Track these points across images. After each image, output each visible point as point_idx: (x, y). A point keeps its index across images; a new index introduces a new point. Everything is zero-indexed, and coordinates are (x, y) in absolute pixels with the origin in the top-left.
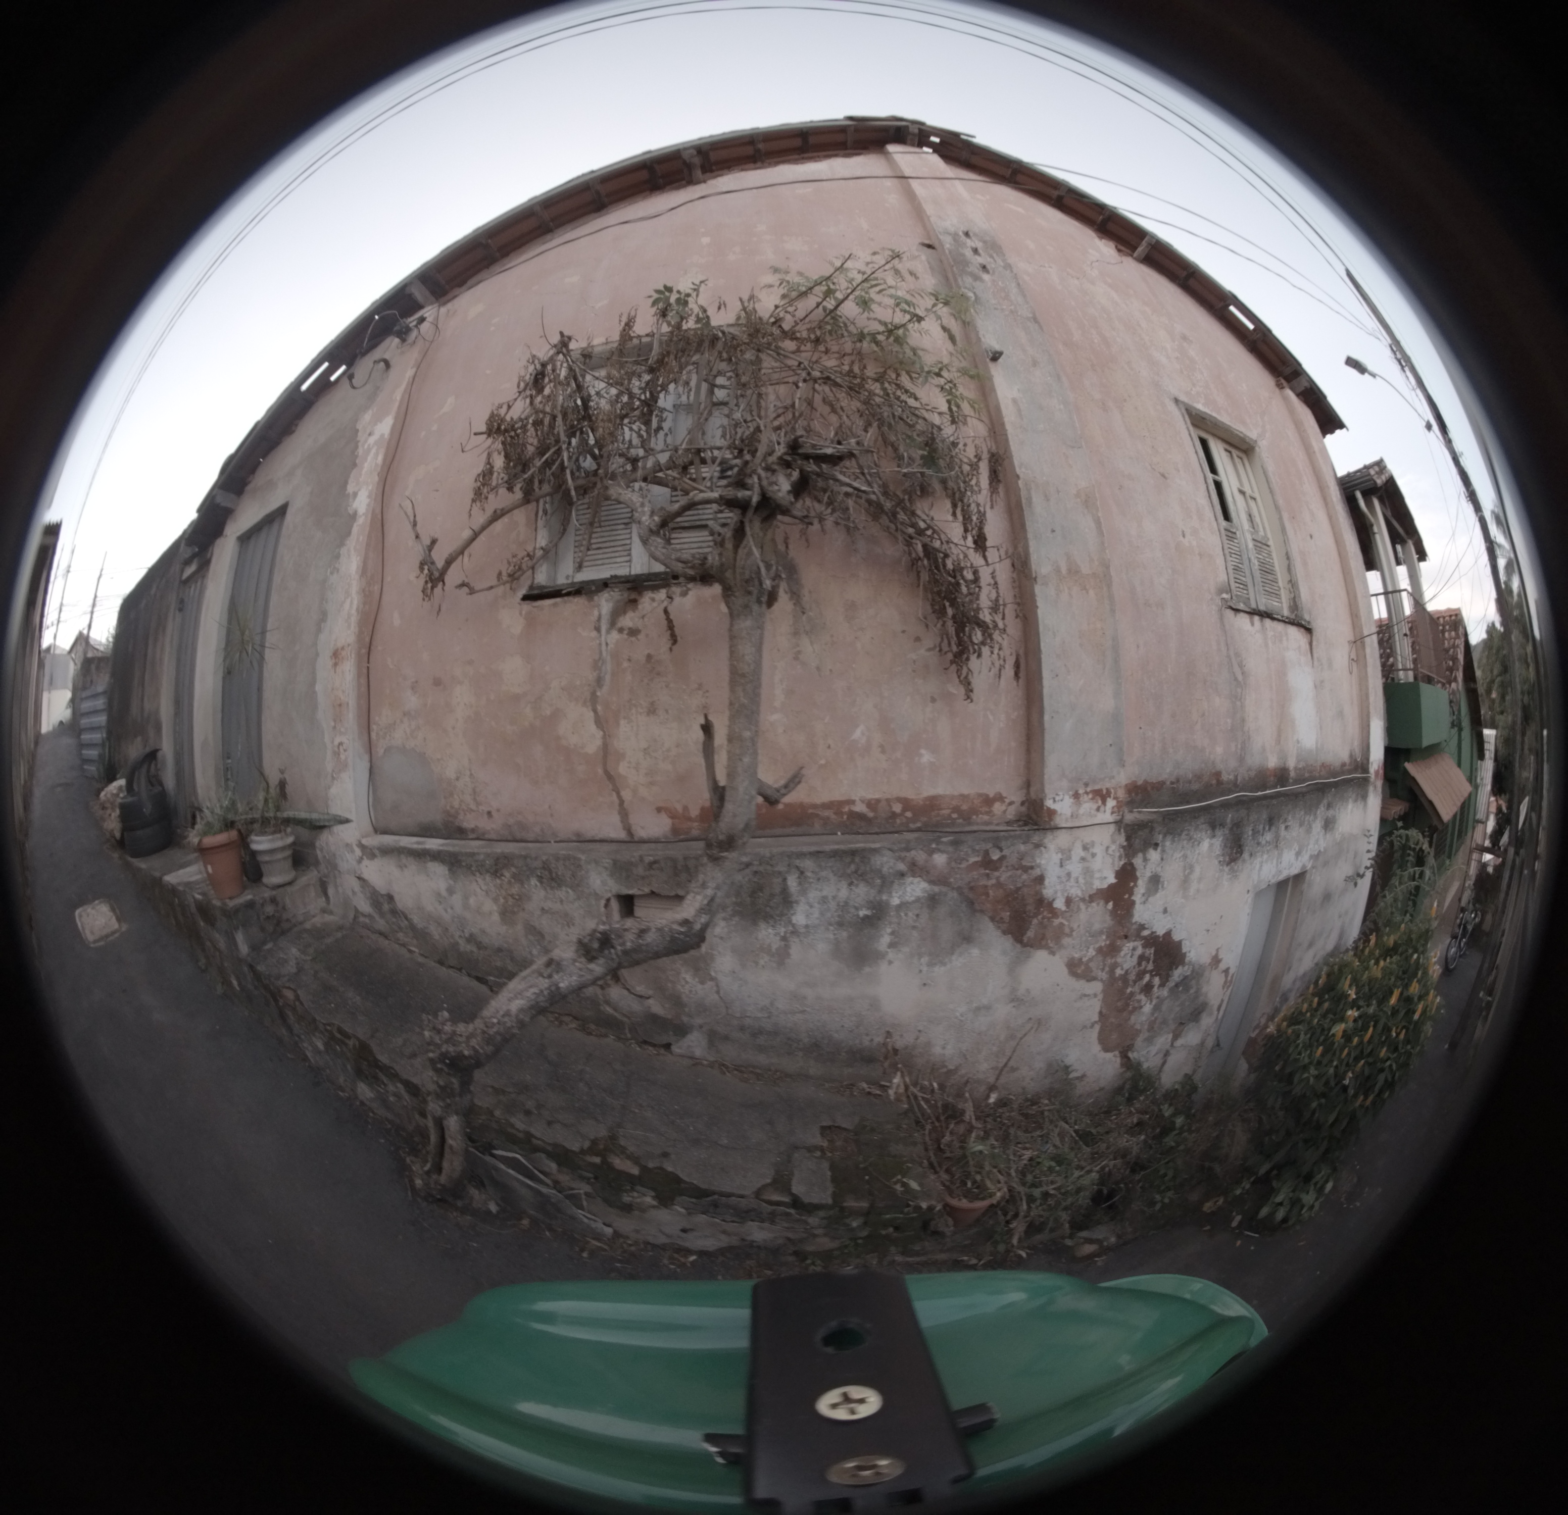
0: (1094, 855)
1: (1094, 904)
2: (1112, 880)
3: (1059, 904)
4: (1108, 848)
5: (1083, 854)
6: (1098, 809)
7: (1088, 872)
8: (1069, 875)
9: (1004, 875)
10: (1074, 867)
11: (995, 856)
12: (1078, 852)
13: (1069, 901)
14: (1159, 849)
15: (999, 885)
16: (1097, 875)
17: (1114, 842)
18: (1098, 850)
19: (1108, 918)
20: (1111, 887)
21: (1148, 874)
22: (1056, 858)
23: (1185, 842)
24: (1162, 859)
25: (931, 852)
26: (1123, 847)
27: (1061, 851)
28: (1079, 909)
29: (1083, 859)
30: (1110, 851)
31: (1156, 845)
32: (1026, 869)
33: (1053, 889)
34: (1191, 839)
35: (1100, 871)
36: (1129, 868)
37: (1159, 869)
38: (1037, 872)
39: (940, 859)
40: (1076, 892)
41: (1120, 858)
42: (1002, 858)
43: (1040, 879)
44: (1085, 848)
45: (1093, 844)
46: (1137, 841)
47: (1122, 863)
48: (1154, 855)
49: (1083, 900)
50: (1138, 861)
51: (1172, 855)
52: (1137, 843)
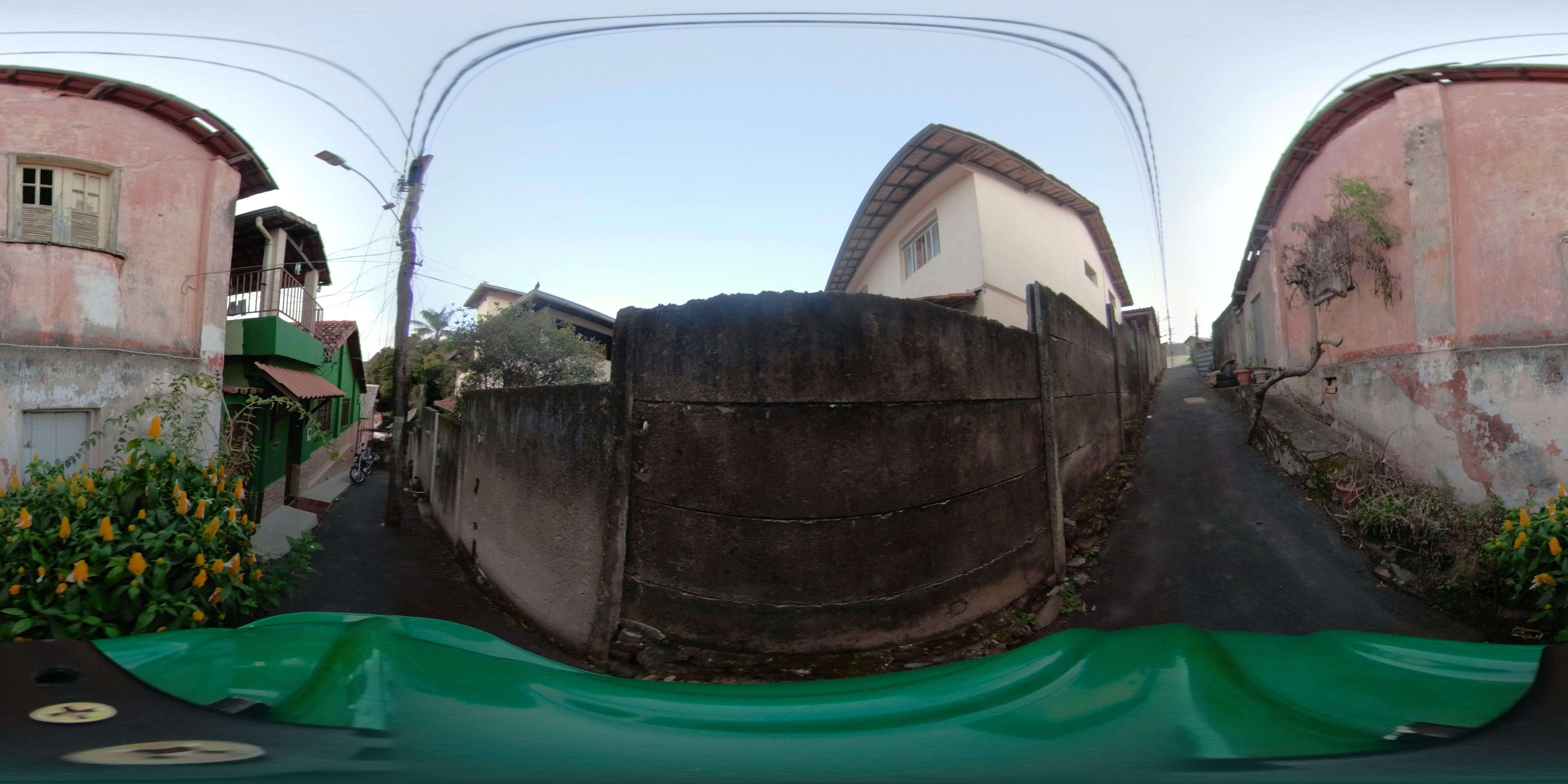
0: (1440, 365)
1: (1443, 389)
2: (1451, 378)
3: (1426, 386)
4: (1447, 363)
5: (1435, 364)
6: (1441, 345)
7: (1438, 373)
8: (1429, 373)
9: (1404, 371)
10: (1431, 370)
11: (1401, 364)
12: (1432, 363)
13: (1430, 385)
14: (1480, 366)
15: (1402, 375)
16: (1442, 375)
17: (1450, 360)
18: (1443, 363)
19: (1452, 397)
20: (1450, 381)
21: (1474, 378)
22: (1423, 365)
23: (1501, 364)
24: (1483, 371)
25: (1382, 362)
26: (1456, 363)
27: (1426, 363)
28: (1435, 390)
29: (1435, 367)
30: (1449, 364)
31: (1478, 364)
32: (1412, 369)
33: (1422, 378)
34: (1505, 363)
35: (1444, 373)
36: (1461, 373)
37: (1482, 377)
38: (1416, 371)
39: (1384, 364)
40: (1433, 381)
41: (1455, 368)
42: (1403, 365)
43: (1417, 374)
44: (1435, 362)
45: (1439, 360)
46: (1465, 360)
47: (1456, 370)
48: (1477, 369)
49: (1436, 385)
50: (1466, 370)
51: (1491, 371)
52: (1464, 361)
